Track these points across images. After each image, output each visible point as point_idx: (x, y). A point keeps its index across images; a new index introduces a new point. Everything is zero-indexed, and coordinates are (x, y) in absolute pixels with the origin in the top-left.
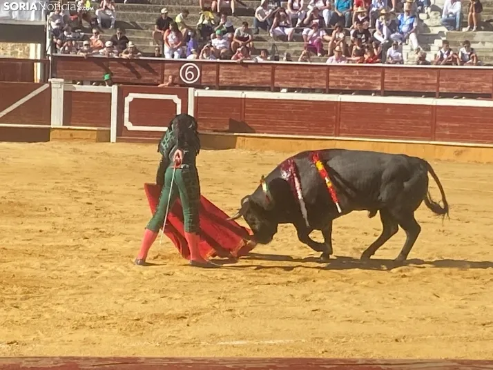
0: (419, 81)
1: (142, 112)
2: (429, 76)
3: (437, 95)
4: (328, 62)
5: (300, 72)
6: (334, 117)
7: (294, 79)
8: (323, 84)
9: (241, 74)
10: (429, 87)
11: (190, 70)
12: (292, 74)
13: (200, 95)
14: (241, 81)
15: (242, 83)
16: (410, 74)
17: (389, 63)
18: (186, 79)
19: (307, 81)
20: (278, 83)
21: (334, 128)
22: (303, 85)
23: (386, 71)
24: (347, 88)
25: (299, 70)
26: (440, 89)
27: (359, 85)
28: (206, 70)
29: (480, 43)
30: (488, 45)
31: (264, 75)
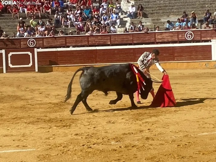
0: (125, 39)
1: (16, 60)
2: (129, 37)
3: (133, 44)
4: (87, 34)
5: (77, 39)
6: (94, 56)
7: (74, 42)
8: (87, 43)
9: (52, 41)
10: (129, 41)
11: (32, 41)
12: (73, 40)
13: (38, 51)
14: (53, 44)
15: (53, 45)
16: (121, 37)
17: (112, 33)
18: (30, 45)
19: (80, 43)
20: (68, 44)
21: (94, 60)
22: (78, 44)
23: (111, 36)
24: (96, 44)
25: (76, 38)
26: (134, 42)
27: (101, 42)
28: (38, 41)
29: (145, 23)
30: (148, 24)
31: (62, 41)
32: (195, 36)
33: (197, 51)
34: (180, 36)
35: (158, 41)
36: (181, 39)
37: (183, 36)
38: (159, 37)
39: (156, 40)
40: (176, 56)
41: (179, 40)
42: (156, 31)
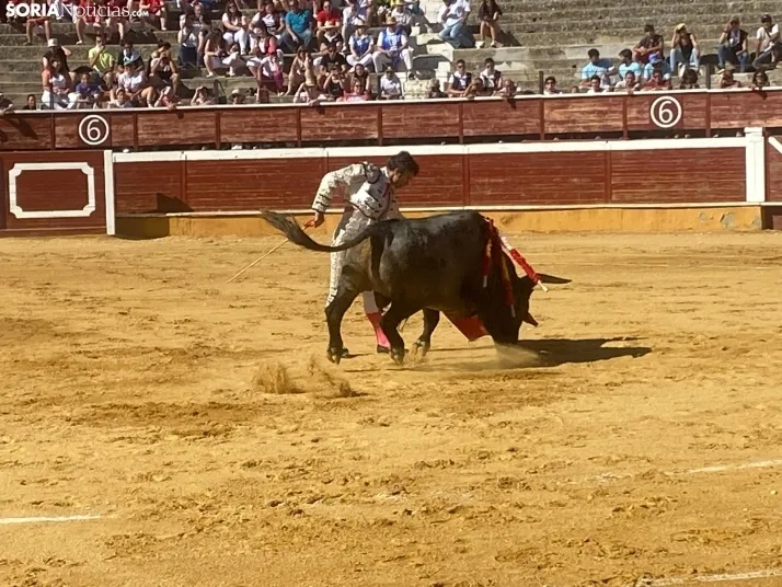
0: (433, 122)
1: (37, 191)
2: (447, 114)
3: (461, 140)
5: (258, 119)
7: (246, 130)
8: (293, 134)
9: (169, 126)
10: (448, 129)
11: (94, 125)
12: (246, 123)
13: (118, 160)
14: (172, 136)
15: (172, 140)
16: (419, 112)
17: (385, 99)
18: (88, 139)
19: (269, 132)
20: (226, 136)
22: (262, 137)
23: (383, 110)
24: (329, 138)
25: (256, 116)
26: (465, 131)
27: (345, 132)
28: (119, 124)
29: (504, 64)
30: (517, 66)
31: (204, 126)
32: (685, 112)
33: (691, 170)
34: (633, 113)
35: (550, 130)
36: (635, 122)
37: (644, 112)
38: (557, 115)
39: (546, 124)
40: (617, 187)
41: (630, 129)
42: (547, 94)
